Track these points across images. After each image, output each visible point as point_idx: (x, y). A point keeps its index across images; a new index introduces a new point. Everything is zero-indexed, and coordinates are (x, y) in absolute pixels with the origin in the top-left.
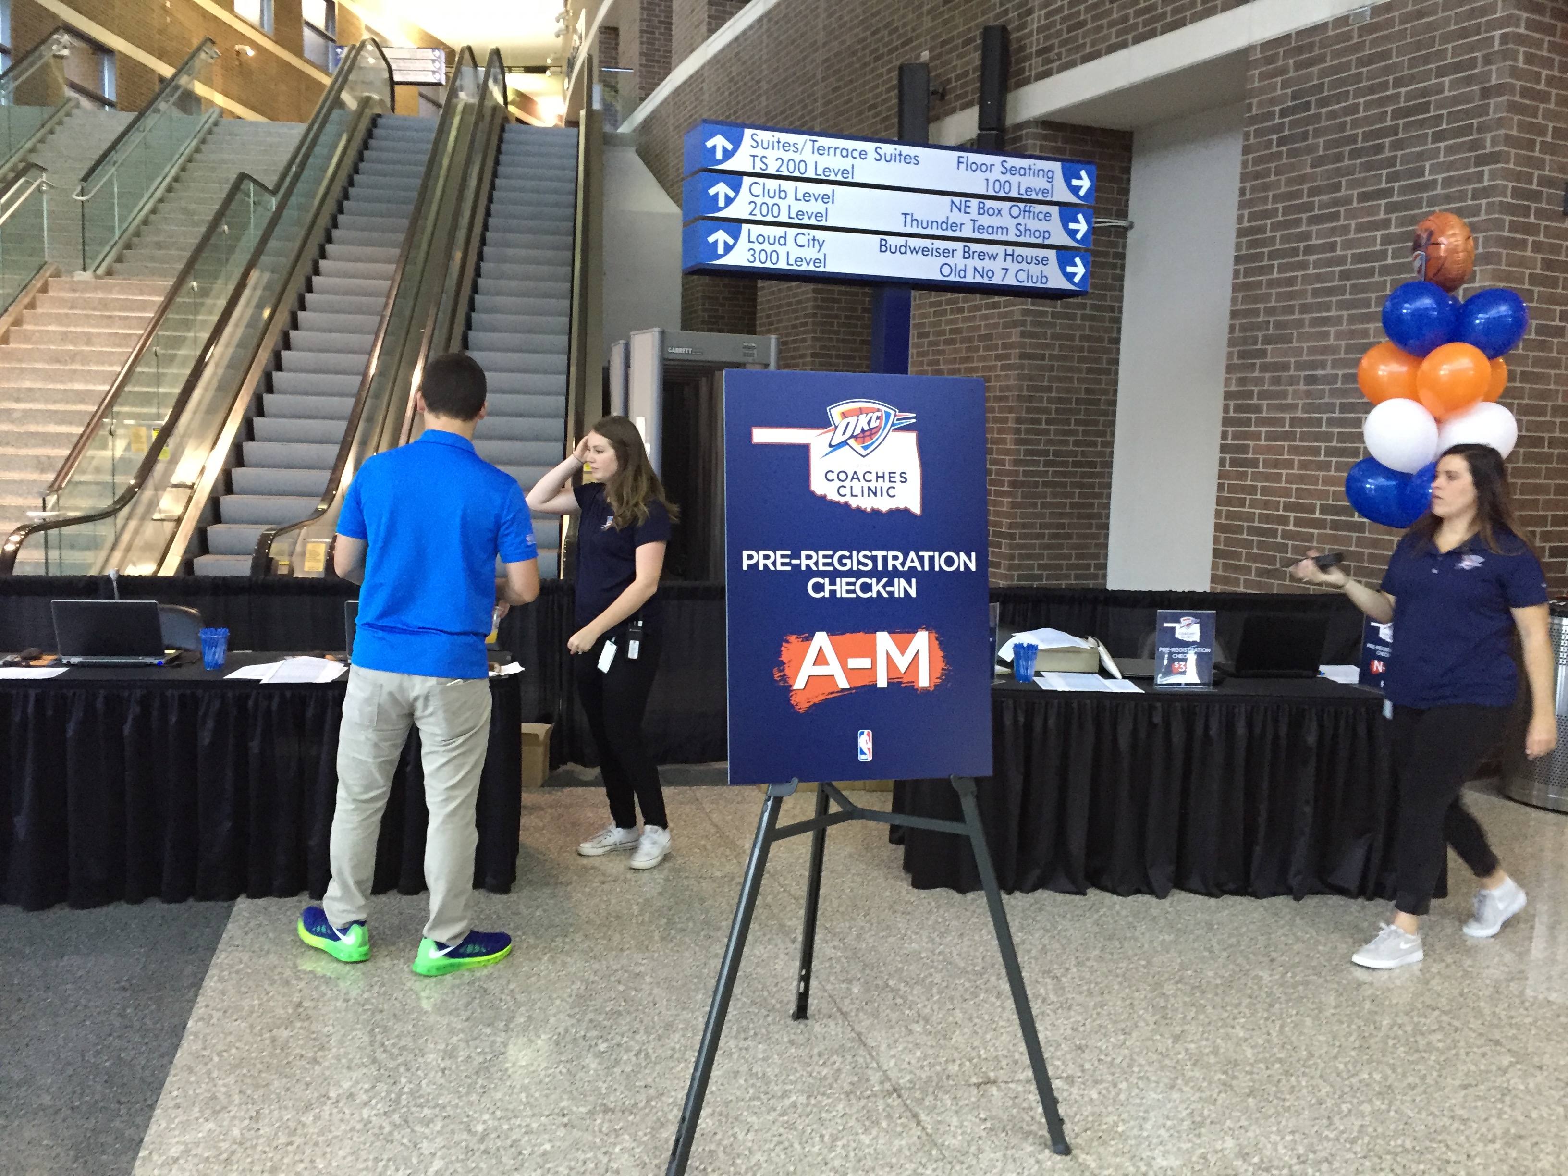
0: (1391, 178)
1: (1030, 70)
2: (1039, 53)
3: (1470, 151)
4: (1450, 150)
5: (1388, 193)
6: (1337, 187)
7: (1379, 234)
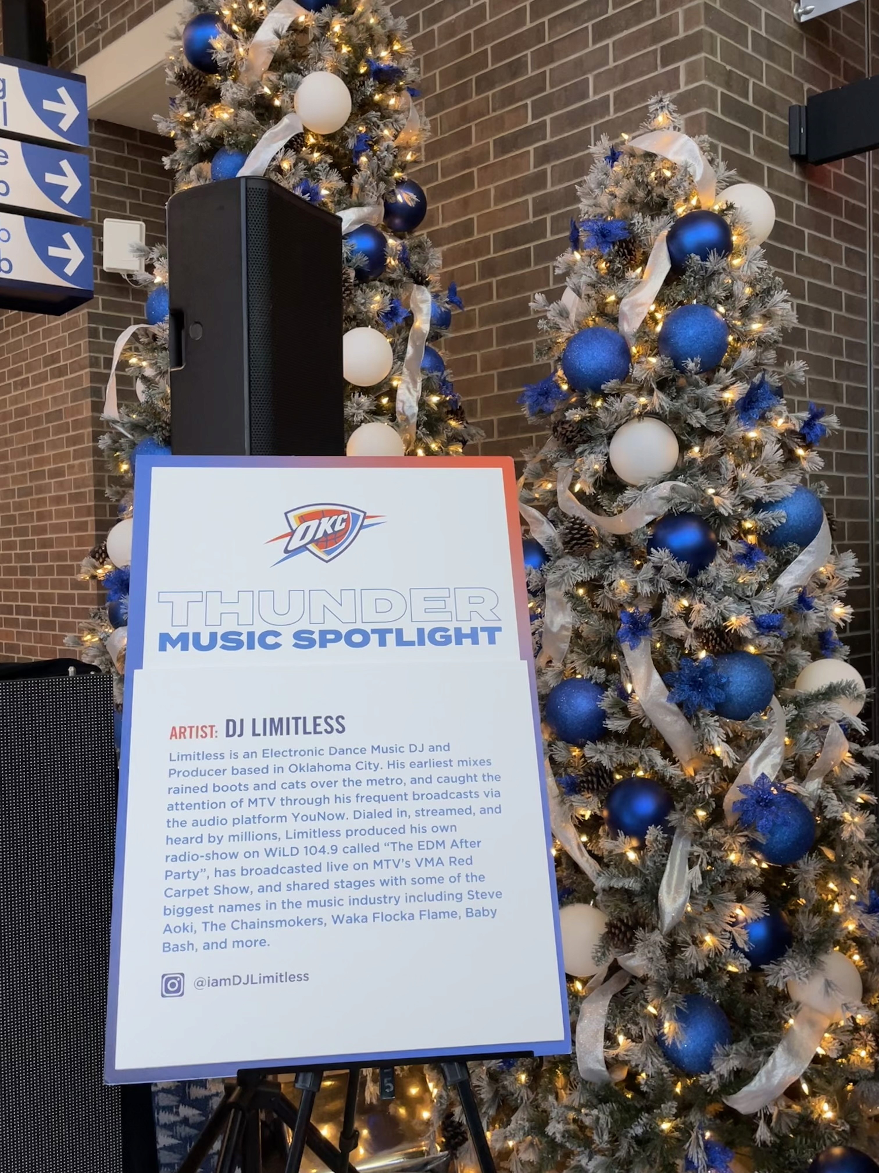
0: (540, 109)
1: (73, 51)
2: (82, 25)
3: (655, 41)
4: (622, 48)
5: (539, 131)
6: (464, 138)
7: (529, 197)
